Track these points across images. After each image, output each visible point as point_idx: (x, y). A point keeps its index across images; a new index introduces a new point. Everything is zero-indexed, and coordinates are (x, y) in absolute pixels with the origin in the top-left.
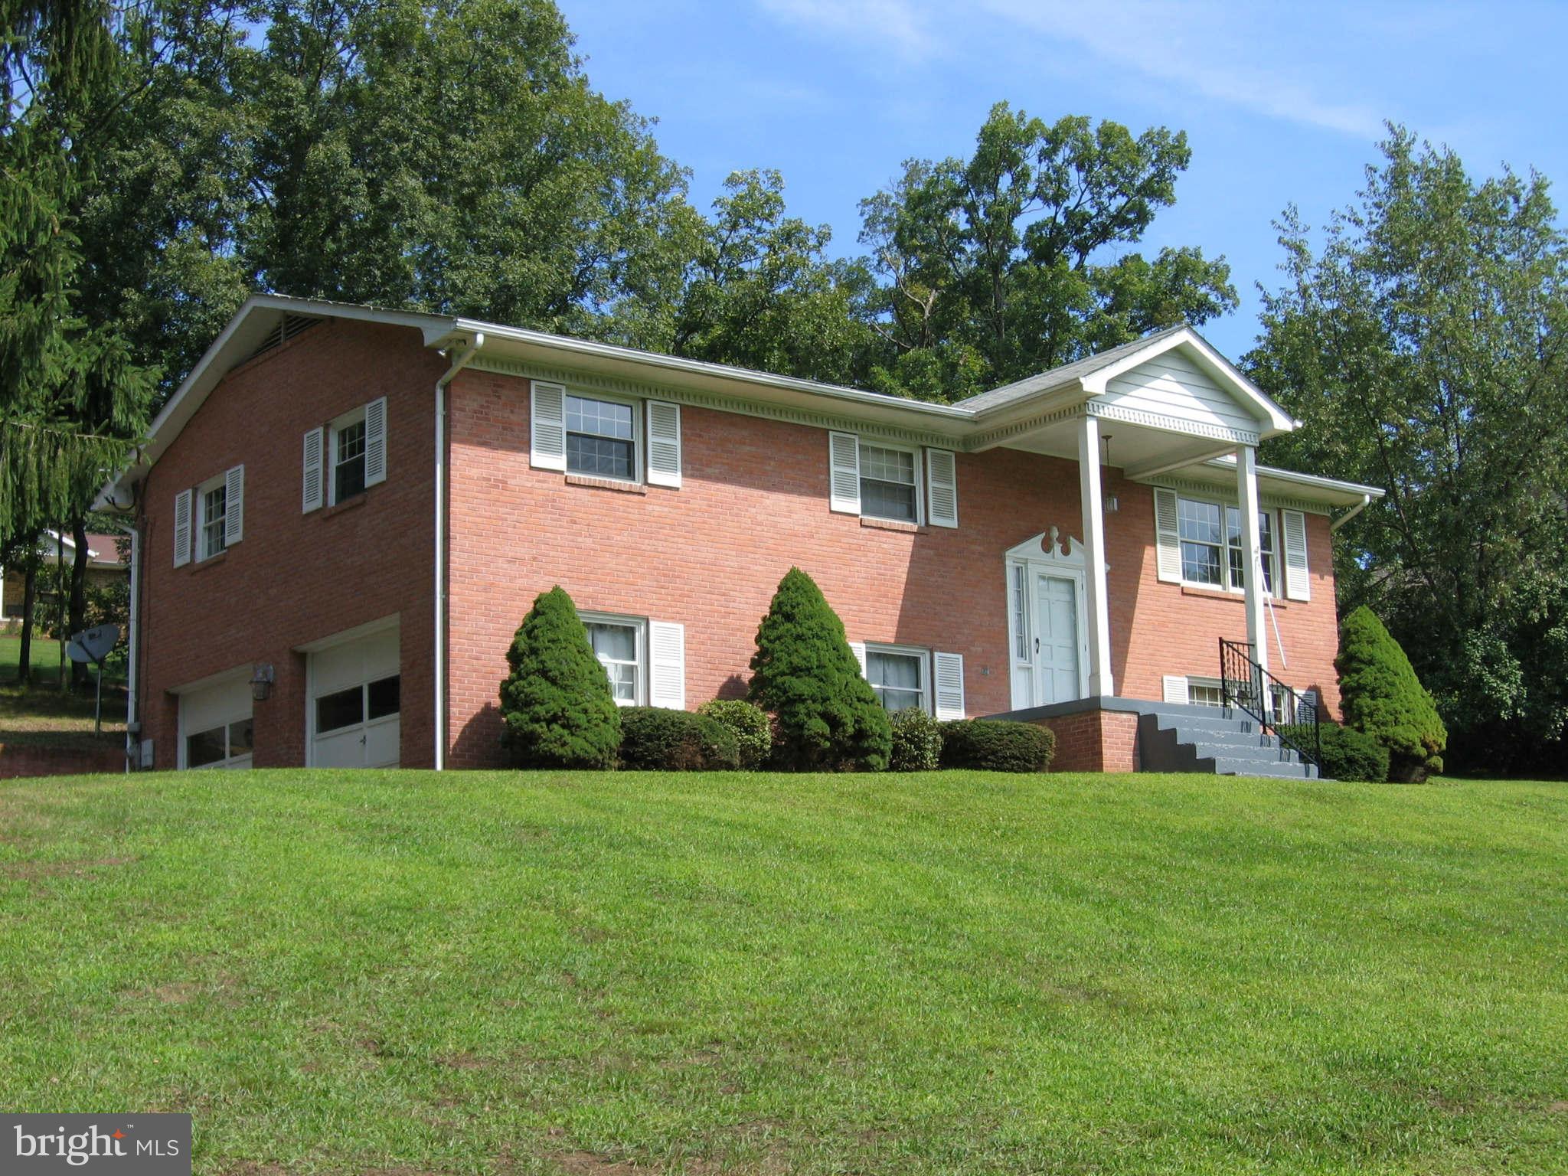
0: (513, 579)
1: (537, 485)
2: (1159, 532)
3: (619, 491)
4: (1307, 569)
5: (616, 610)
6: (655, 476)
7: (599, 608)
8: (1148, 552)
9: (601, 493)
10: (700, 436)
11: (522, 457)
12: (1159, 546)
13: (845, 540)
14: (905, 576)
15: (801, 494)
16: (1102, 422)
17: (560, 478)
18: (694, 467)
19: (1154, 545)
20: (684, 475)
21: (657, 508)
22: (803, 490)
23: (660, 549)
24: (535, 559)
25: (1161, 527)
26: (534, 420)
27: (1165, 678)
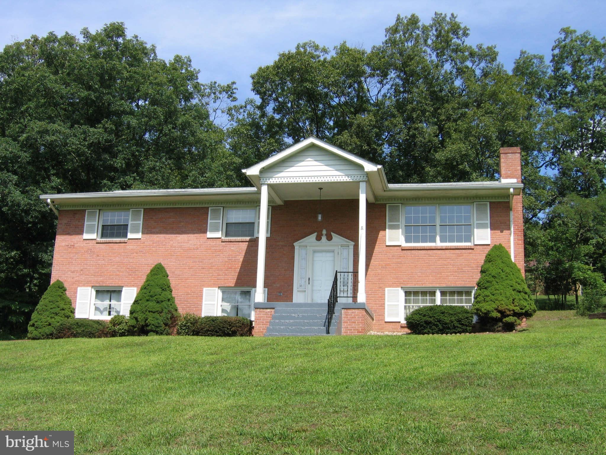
0: (73, 278)
1: (85, 245)
2: (387, 223)
3: (116, 243)
4: (489, 229)
5: (111, 285)
6: (130, 236)
7: (104, 285)
8: (381, 233)
9: (109, 244)
10: (152, 218)
11: (80, 236)
12: (387, 230)
13: (214, 248)
14: (241, 259)
15: (194, 233)
16: (270, 186)
17: (94, 242)
18: (147, 230)
19: (385, 230)
20: (143, 233)
21: (131, 247)
22: (195, 232)
23: (131, 261)
24: (82, 270)
25: (390, 221)
26: (86, 223)
27: (386, 289)
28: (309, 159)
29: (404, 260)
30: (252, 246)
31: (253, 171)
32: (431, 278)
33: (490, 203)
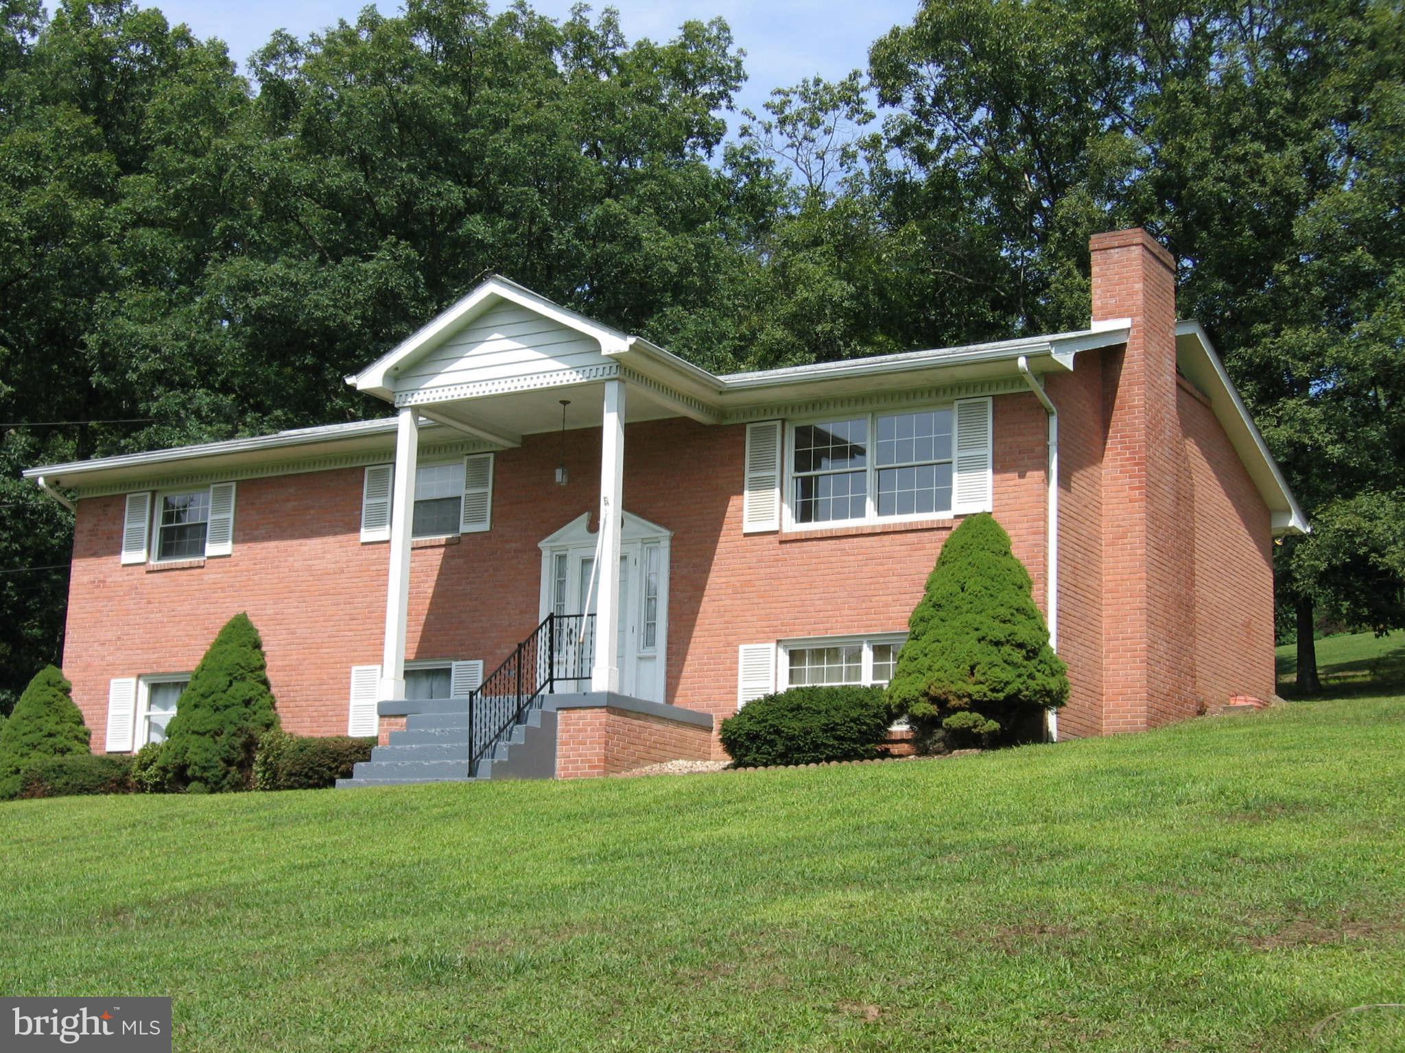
0: (103, 658)
1: (126, 578)
2: (748, 475)
3: (183, 569)
4: (990, 471)
5: (173, 670)
6: (211, 549)
7: (161, 670)
8: (734, 501)
9: (170, 573)
10: (253, 504)
11: (114, 559)
12: (746, 493)
13: (374, 568)
14: (431, 591)
15: (336, 534)
17: (143, 569)
18: (245, 533)
19: (741, 493)
20: (235, 542)
21: (213, 576)
22: (338, 530)
23: (212, 611)
24: (119, 639)
25: (753, 469)
26: (126, 526)
27: (742, 648)
28: (496, 336)
29: (783, 569)
30: (453, 557)
31: (370, 379)
32: (847, 612)
33: (995, 398)
